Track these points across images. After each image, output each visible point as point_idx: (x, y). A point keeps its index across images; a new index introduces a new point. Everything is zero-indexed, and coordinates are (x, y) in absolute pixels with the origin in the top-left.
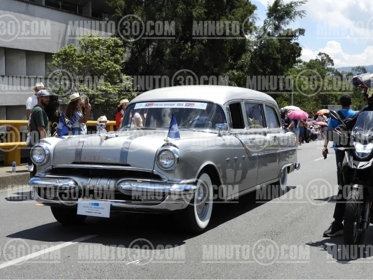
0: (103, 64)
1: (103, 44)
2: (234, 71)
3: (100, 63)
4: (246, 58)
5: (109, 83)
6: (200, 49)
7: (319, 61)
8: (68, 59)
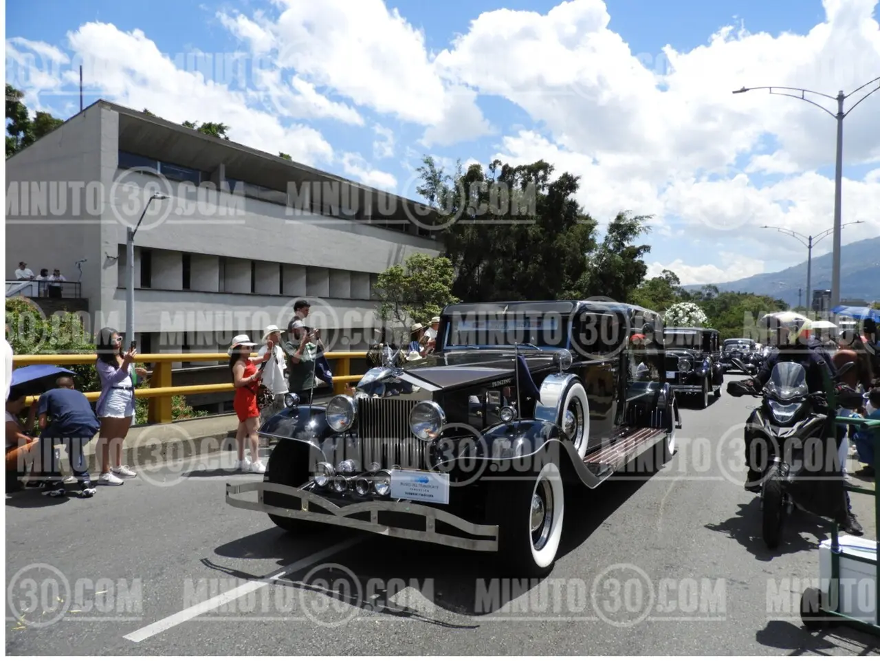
0: (431, 285)
1: (431, 265)
2: (572, 292)
3: (428, 284)
4: (586, 277)
5: (437, 306)
6: (535, 268)
7: (663, 280)
8: (394, 280)
